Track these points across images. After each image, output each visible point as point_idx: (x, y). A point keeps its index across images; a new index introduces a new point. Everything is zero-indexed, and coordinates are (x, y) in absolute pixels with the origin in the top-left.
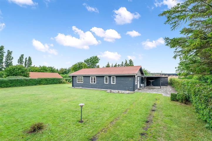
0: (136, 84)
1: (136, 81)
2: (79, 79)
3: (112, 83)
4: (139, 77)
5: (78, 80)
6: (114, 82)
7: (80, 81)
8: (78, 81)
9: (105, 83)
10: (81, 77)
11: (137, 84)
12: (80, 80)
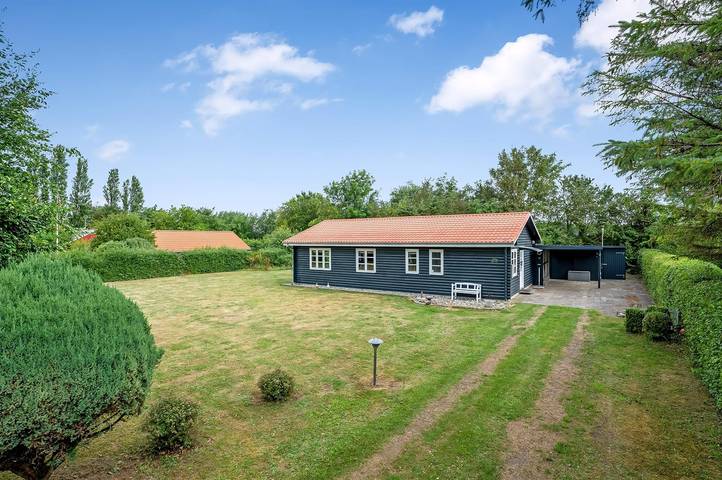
0: (514, 275)
1: (513, 266)
2: (317, 256)
3: (431, 272)
4: (522, 252)
5: (314, 259)
6: (438, 270)
7: (320, 265)
8: (314, 265)
9: (407, 272)
10: (323, 250)
11: (518, 277)
12: (320, 259)
